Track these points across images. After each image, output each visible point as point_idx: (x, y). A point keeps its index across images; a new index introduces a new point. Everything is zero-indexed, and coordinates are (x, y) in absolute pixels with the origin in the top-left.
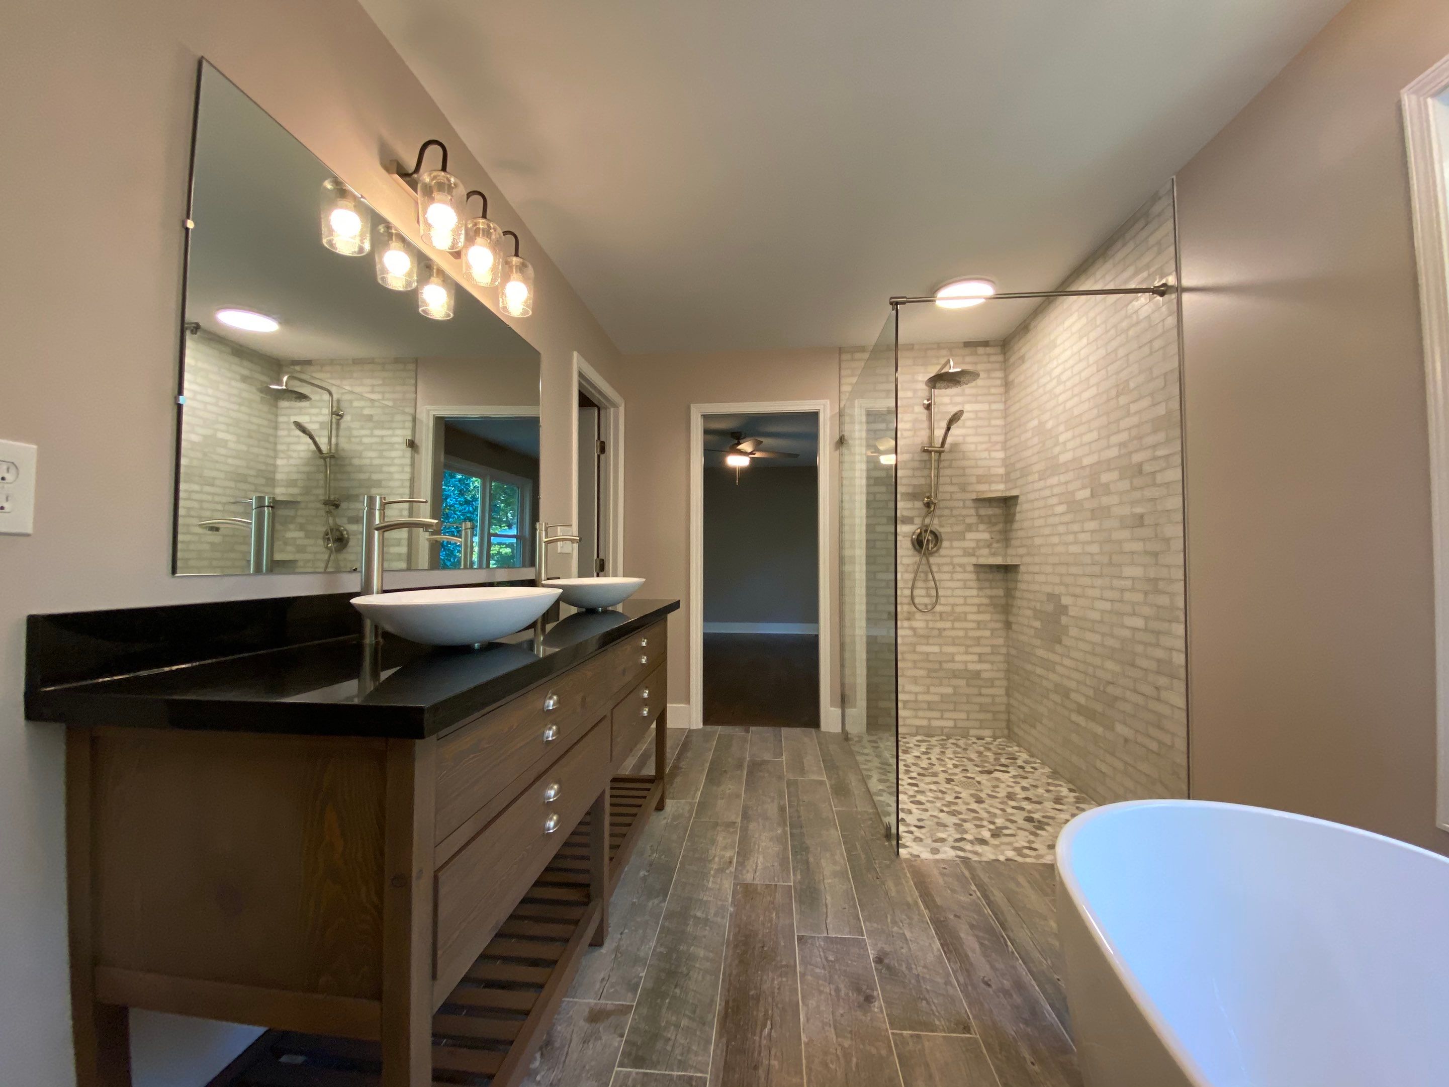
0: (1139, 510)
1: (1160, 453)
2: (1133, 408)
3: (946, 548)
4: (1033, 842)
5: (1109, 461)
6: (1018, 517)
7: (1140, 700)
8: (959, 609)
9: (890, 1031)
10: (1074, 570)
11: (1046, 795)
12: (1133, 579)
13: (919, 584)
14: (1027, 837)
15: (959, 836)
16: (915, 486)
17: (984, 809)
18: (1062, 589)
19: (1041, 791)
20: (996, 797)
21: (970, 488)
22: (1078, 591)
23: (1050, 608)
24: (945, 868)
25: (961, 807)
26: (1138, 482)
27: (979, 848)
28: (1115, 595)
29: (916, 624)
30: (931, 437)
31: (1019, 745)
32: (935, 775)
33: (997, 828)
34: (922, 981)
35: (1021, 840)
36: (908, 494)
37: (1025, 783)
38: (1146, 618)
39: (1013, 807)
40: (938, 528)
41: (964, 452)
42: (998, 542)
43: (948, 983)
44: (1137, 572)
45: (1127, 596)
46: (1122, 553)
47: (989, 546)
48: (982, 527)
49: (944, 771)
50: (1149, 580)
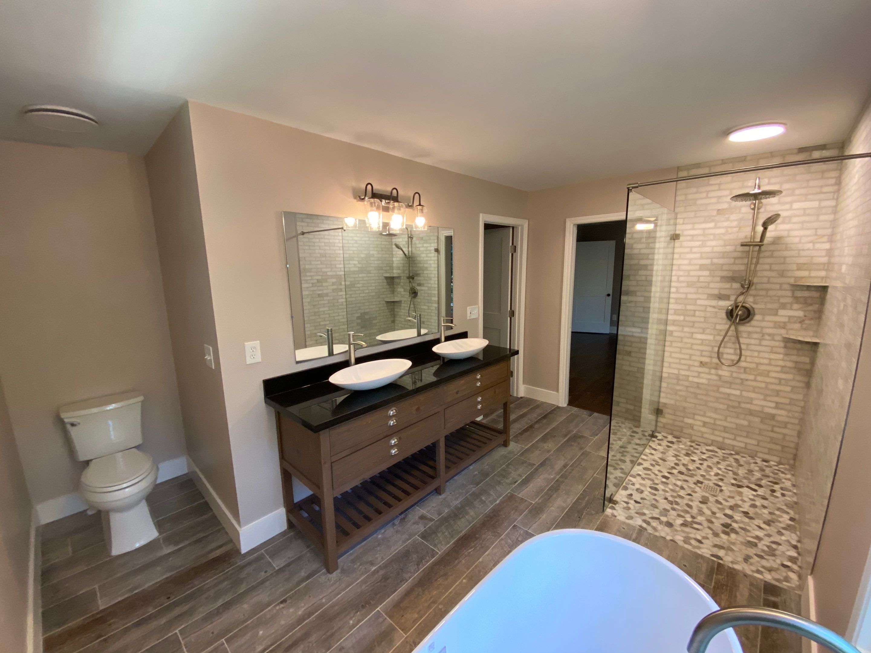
3: (757, 321)
6: (828, 301)
11: (766, 515)
14: (707, 534)
15: (657, 516)
17: (700, 508)
19: (765, 511)
20: (721, 504)
21: (789, 274)
25: (684, 501)
29: (718, 372)
30: (753, 233)
35: (700, 534)
36: (727, 277)
39: (724, 514)
40: (752, 304)
42: (811, 319)
47: (801, 322)
48: (796, 306)
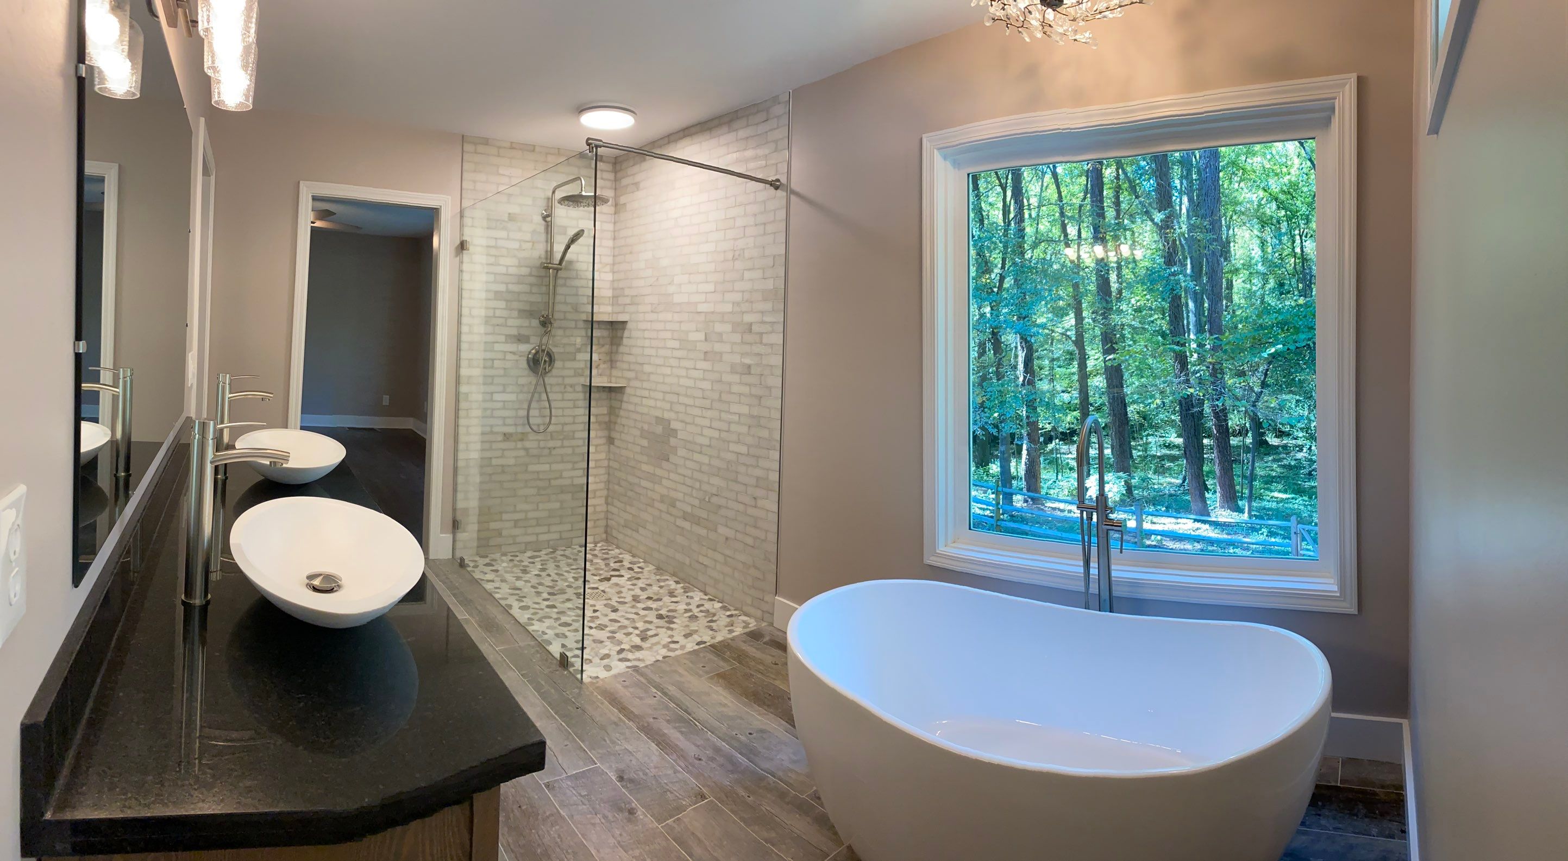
0: (748, 361)
1: (768, 319)
2: (747, 275)
3: (558, 368)
4: (673, 636)
5: (723, 314)
6: (625, 341)
7: (741, 507)
8: (567, 428)
9: (659, 826)
10: (682, 399)
11: (662, 591)
12: (740, 415)
13: (534, 405)
14: (666, 633)
15: (618, 648)
16: (532, 303)
17: (623, 616)
18: (671, 415)
19: (655, 588)
20: (626, 603)
21: (581, 309)
22: (689, 419)
23: (659, 430)
24: (625, 681)
25: (604, 621)
26: (748, 338)
27: (638, 654)
28: (724, 426)
29: (528, 444)
30: (550, 253)
31: (618, 547)
32: (563, 592)
33: (641, 632)
34: (659, 779)
35: (664, 637)
36: (524, 311)
37: (641, 584)
38: (749, 446)
39: (644, 609)
40: (553, 348)
41: (577, 270)
42: (605, 362)
43: (676, 772)
44: (745, 410)
45: (734, 427)
46: (730, 393)
49: (569, 586)
50: (753, 417)
